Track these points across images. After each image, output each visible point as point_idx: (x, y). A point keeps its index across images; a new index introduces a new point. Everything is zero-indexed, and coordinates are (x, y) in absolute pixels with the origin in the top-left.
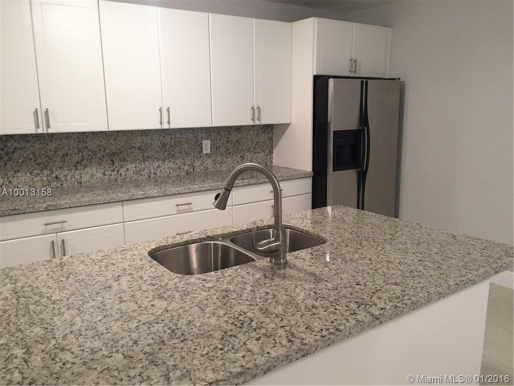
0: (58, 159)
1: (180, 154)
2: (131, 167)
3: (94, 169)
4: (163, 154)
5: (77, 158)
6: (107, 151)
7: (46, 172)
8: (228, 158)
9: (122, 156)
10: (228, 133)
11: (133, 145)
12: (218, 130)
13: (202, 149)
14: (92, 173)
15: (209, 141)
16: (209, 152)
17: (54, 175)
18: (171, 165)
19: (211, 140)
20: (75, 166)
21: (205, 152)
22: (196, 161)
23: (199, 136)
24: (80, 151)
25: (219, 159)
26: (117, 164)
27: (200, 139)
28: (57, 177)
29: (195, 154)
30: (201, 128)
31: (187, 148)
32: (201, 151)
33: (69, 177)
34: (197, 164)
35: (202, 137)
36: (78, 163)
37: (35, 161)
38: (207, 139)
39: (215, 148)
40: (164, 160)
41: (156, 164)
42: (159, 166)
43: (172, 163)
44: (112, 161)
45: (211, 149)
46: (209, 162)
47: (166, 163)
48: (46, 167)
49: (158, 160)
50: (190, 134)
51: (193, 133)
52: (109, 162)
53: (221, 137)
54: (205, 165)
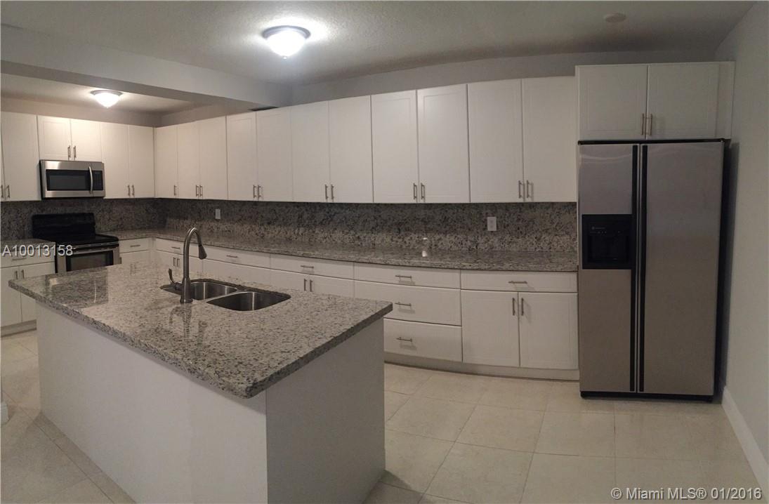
0: (360, 224)
1: (462, 230)
2: (415, 236)
3: (384, 234)
4: (445, 227)
5: (372, 224)
6: (396, 221)
7: (352, 232)
8: (518, 238)
9: (407, 226)
10: (518, 210)
11: (417, 217)
12: (506, 207)
13: (486, 226)
14: (383, 238)
15: (495, 218)
16: (495, 229)
17: (357, 236)
18: (452, 239)
19: (497, 217)
20: (371, 230)
21: (489, 229)
22: (480, 238)
23: (484, 212)
24: (375, 218)
25: (508, 238)
26: (402, 233)
27: (484, 215)
28: (359, 238)
29: (479, 231)
30: (485, 204)
31: (469, 224)
32: (485, 228)
33: (367, 239)
34: (481, 240)
35: (487, 213)
36: (373, 228)
37: (346, 222)
38: (494, 216)
39: (502, 226)
40: (445, 233)
41: (437, 237)
42: (440, 239)
43: (454, 237)
44: (399, 229)
45: (497, 226)
46: (495, 241)
47: (448, 236)
48: (352, 229)
49: (439, 233)
50: (474, 210)
51: (477, 209)
52: (397, 230)
53: (510, 214)
54: (490, 242)
